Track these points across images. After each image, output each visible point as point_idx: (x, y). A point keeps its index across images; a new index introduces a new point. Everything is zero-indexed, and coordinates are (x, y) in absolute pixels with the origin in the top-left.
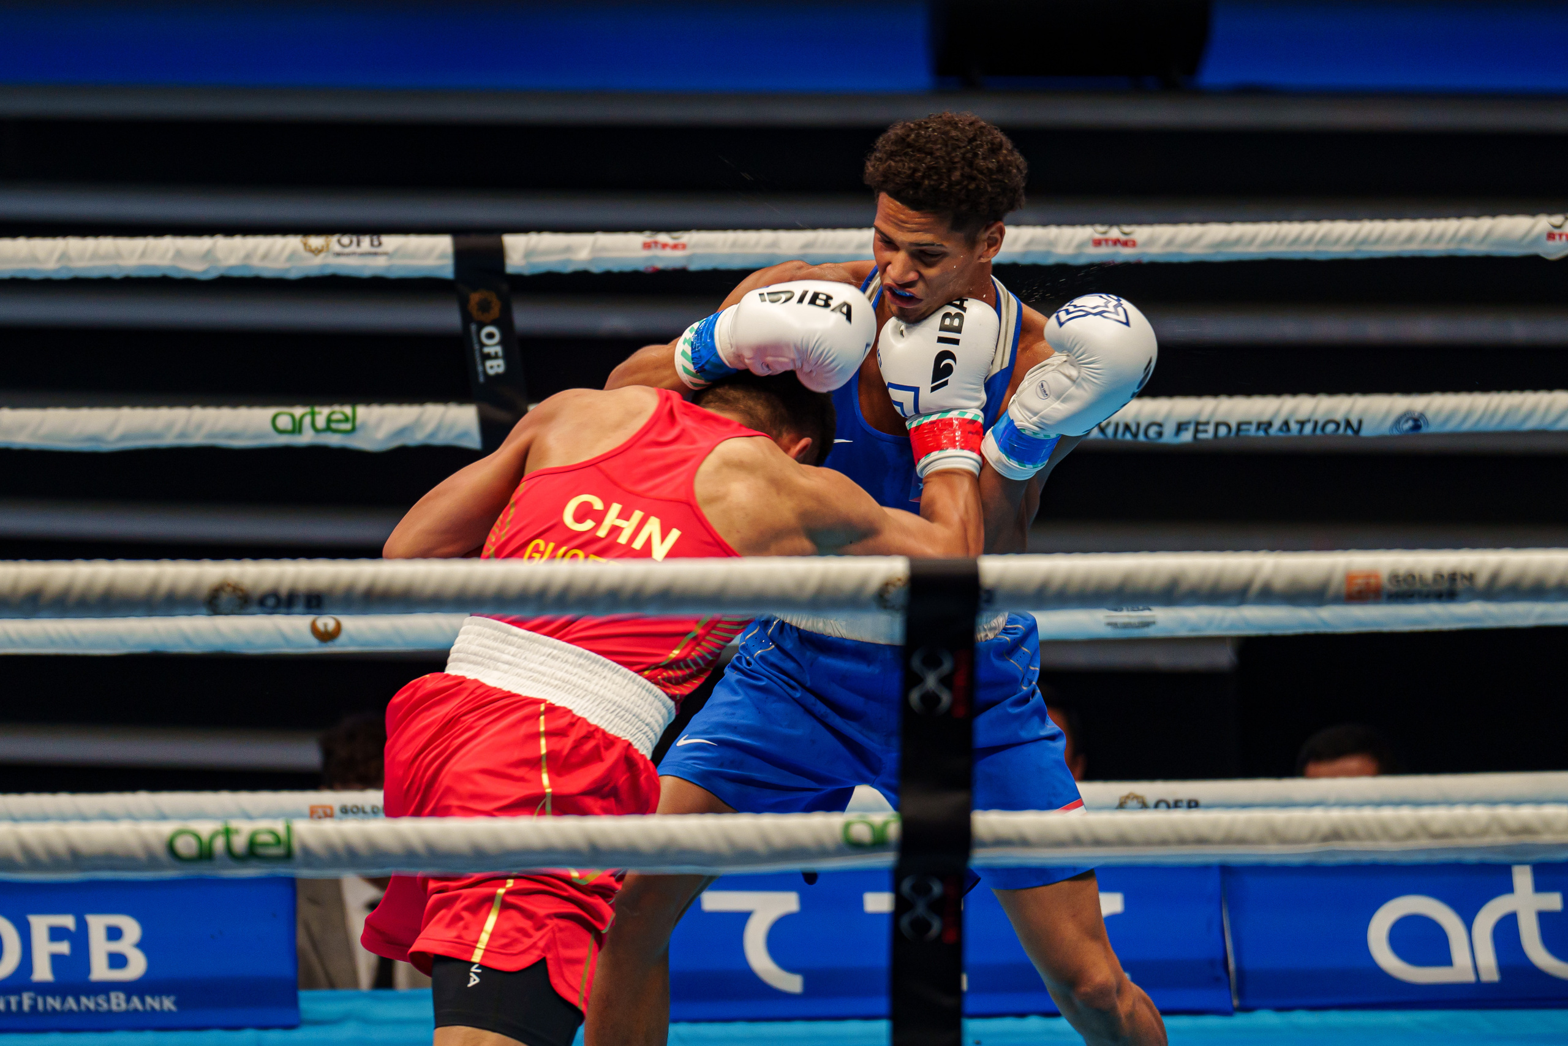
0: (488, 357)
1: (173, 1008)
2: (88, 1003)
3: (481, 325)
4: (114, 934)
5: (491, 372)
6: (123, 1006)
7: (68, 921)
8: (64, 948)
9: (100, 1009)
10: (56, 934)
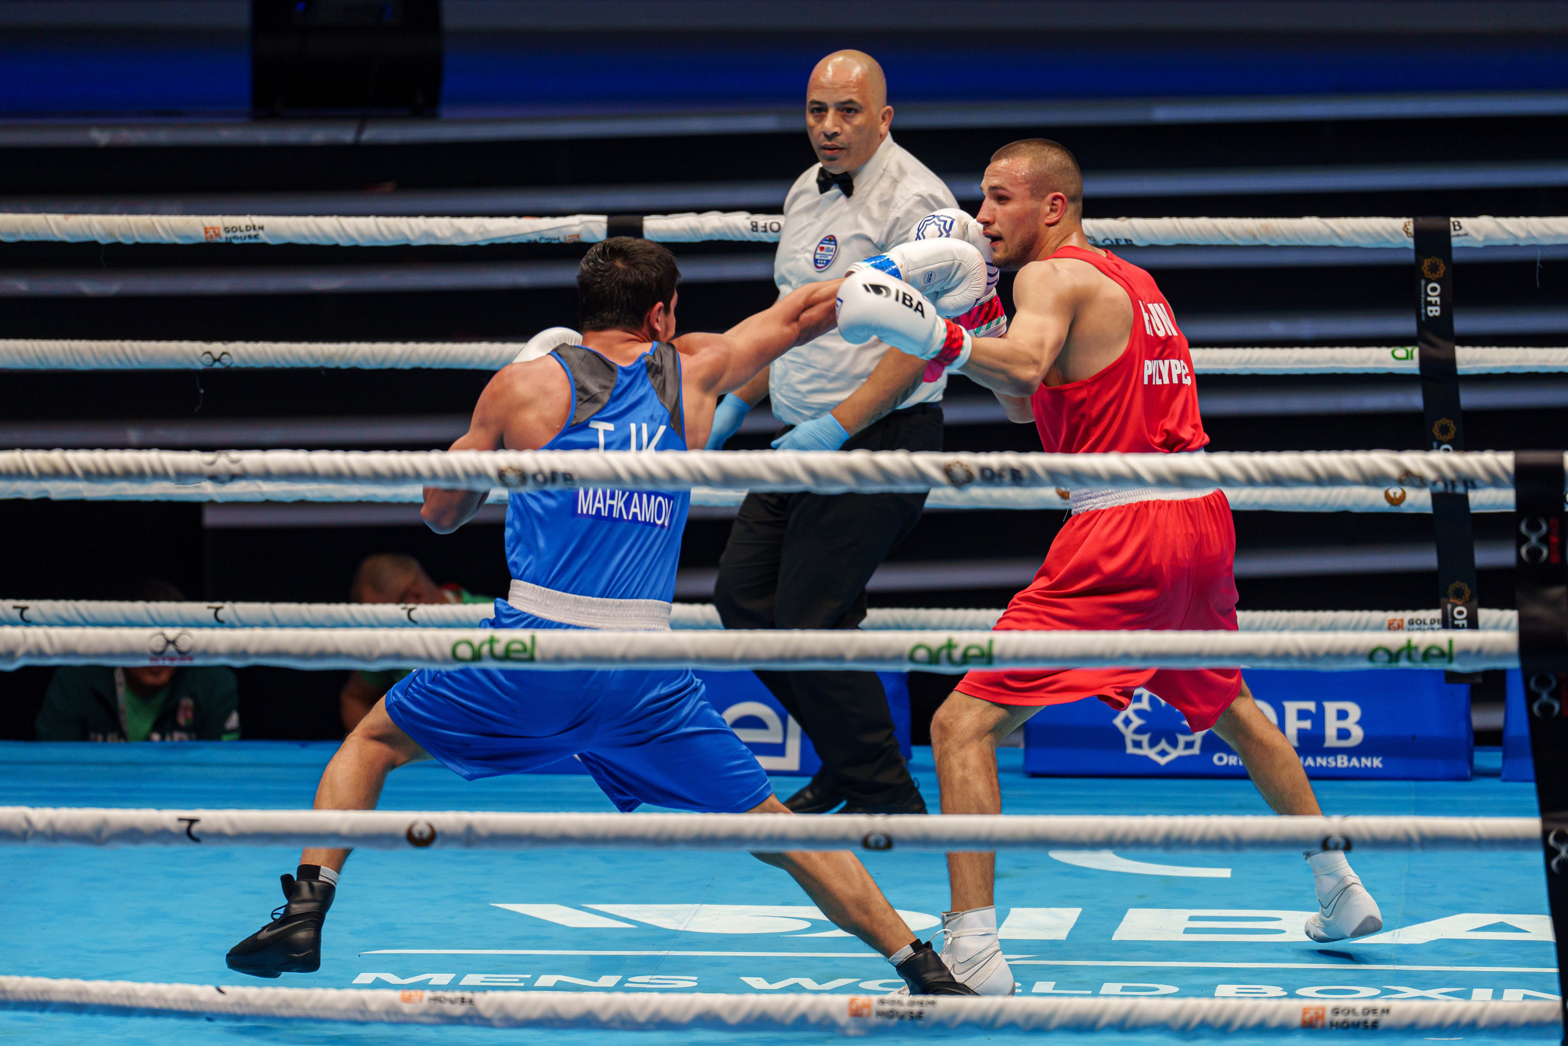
0: (1430, 304)
1: (1380, 766)
2: (1321, 761)
3: (1429, 281)
4: (1342, 715)
5: (1430, 315)
6: (1346, 764)
7: (1311, 706)
8: (1307, 724)
9: (1330, 766)
10: (1302, 715)
